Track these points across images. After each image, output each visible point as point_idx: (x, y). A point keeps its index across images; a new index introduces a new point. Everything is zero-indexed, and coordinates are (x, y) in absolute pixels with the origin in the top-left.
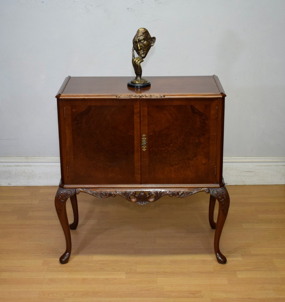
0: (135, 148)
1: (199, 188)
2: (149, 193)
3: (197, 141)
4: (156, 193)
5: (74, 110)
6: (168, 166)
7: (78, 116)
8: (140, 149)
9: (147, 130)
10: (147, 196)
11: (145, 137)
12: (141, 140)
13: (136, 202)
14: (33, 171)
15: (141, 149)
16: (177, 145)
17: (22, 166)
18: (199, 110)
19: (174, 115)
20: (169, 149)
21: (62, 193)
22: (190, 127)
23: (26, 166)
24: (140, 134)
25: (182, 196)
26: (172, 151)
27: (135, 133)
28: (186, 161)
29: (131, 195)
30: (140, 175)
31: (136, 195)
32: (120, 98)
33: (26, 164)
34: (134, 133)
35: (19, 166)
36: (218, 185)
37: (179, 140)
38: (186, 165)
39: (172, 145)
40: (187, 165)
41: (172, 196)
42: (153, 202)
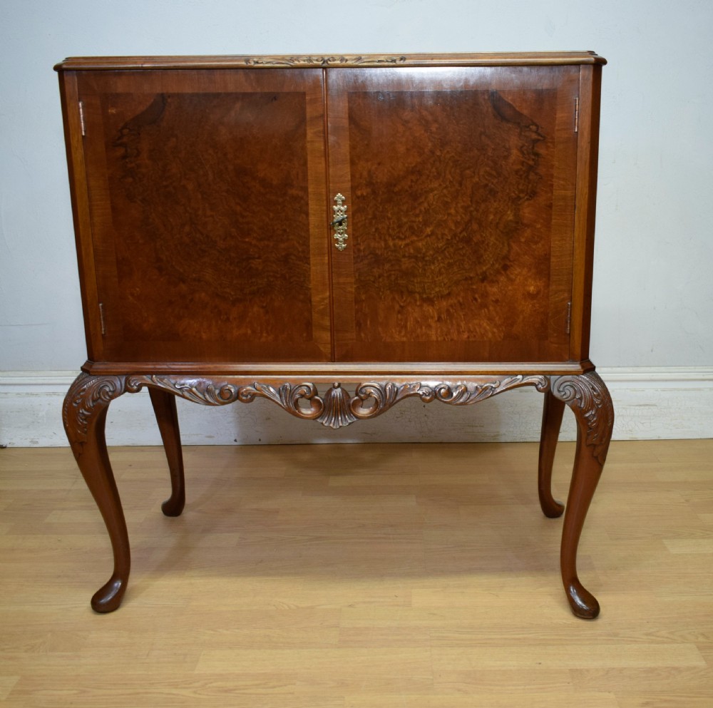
0: (313, 242)
1: (515, 374)
2: (359, 389)
3: (511, 218)
4: (382, 391)
5: (112, 111)
6: (418, 303)
7: (126, 131)
8: (326, 246)
9: (349, 177)
10: (352, 402)
11: (344, 202)
12: (330, 212)
13: (315, 418)
15: (332, 242)
16: (446, 231)
18: (517, 109)
19: (434, 128)
20: (420, 244)
21: (84, 390)
22: (488, 169)
24: (328, 192)
25: (461, 400)
26: (431, 252)
27: (310, 190)
28: (474, 287)
29: (302, 396)
30: (329, 334)
31: (317, 397)
32: (257, 65)
34: (305, 189)
36: (576, 367)
37: (453, 211)
38: (476, 299)
39: (428, 230)
40: (479, 300)
41: (430, 401)
42: (369, 418)
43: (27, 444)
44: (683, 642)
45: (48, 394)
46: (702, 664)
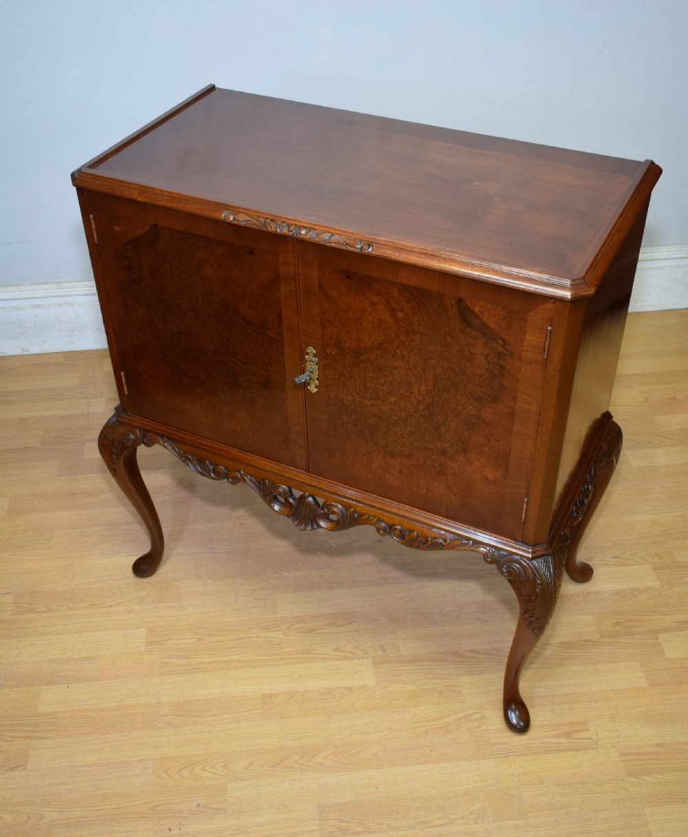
14: (79, 317)
17: (49, 306)
23: (59, 305)
33: (59, 300)
35: (43, 307)
43: (18, 352)
44: (642, 564)
45: (33, 307)
46: (656, 584)
